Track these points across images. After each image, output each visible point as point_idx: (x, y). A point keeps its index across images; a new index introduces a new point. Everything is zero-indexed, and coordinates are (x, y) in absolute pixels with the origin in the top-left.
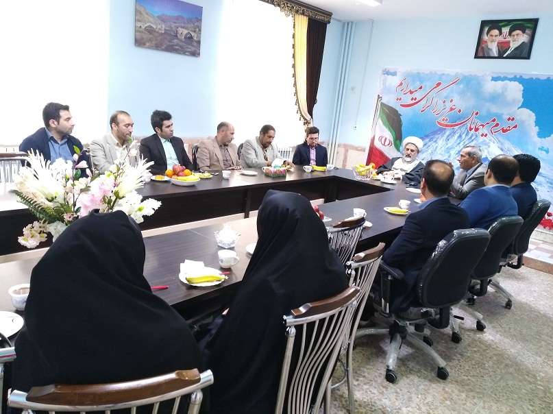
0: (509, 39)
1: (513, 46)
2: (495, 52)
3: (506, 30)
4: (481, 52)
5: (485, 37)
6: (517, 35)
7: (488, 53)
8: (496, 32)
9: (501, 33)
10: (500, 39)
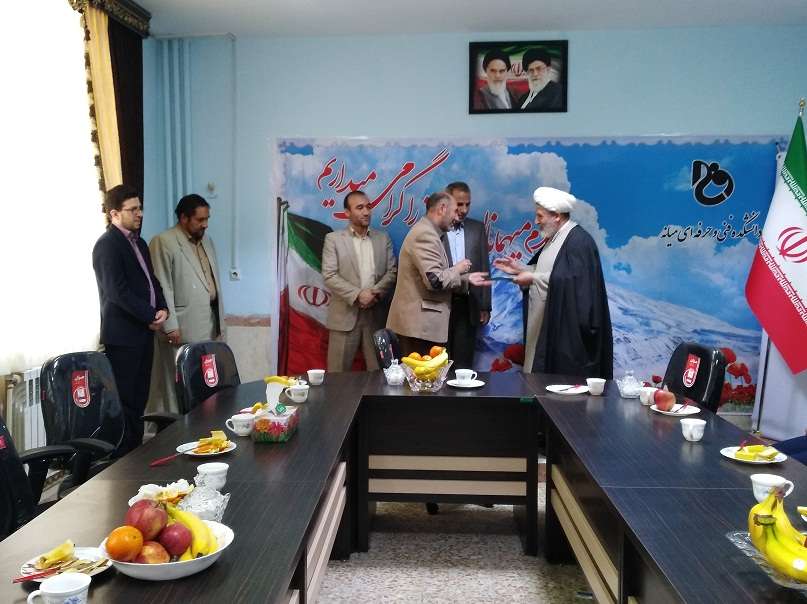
0: (525, 76)
1: (536, 88)
2: (504, 100)
3: (517, 60)
4: (480, 103)
5: (483, 74)
6: (538, 68)
7: (493, 104)
8: (499, 64)
9: (509, 67)
10: (510, 76)
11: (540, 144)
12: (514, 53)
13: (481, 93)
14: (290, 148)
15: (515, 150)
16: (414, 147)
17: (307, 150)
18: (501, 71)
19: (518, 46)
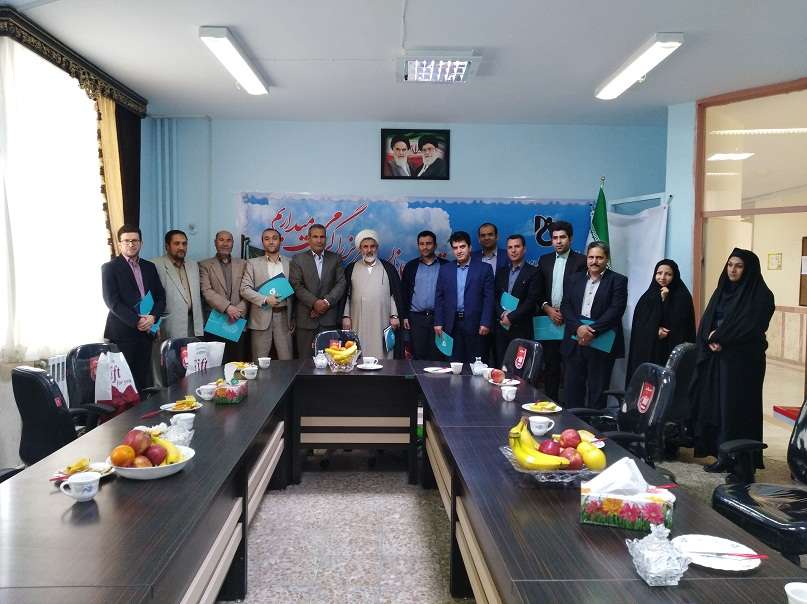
0: (420, 154)
1: (428, 162)
2: (406, 170)
3: (414, 143)
4: (389, 172)
5: (391, 152)
6: (429, 149)
7: (398, 173)
8: (402, 145)
9: (409, 147)
10: (409, 153)
11: (430, 202)
12: (412, 137)
13: (389, 165)
14: (251, 200)
15: (413, 205)
16: (341, 201)
17: (264, 201)
18: (404, 150)
19: (415, 133)
